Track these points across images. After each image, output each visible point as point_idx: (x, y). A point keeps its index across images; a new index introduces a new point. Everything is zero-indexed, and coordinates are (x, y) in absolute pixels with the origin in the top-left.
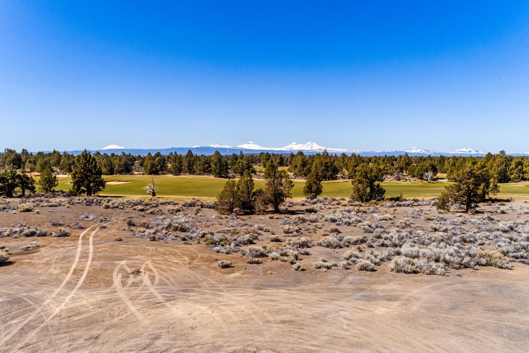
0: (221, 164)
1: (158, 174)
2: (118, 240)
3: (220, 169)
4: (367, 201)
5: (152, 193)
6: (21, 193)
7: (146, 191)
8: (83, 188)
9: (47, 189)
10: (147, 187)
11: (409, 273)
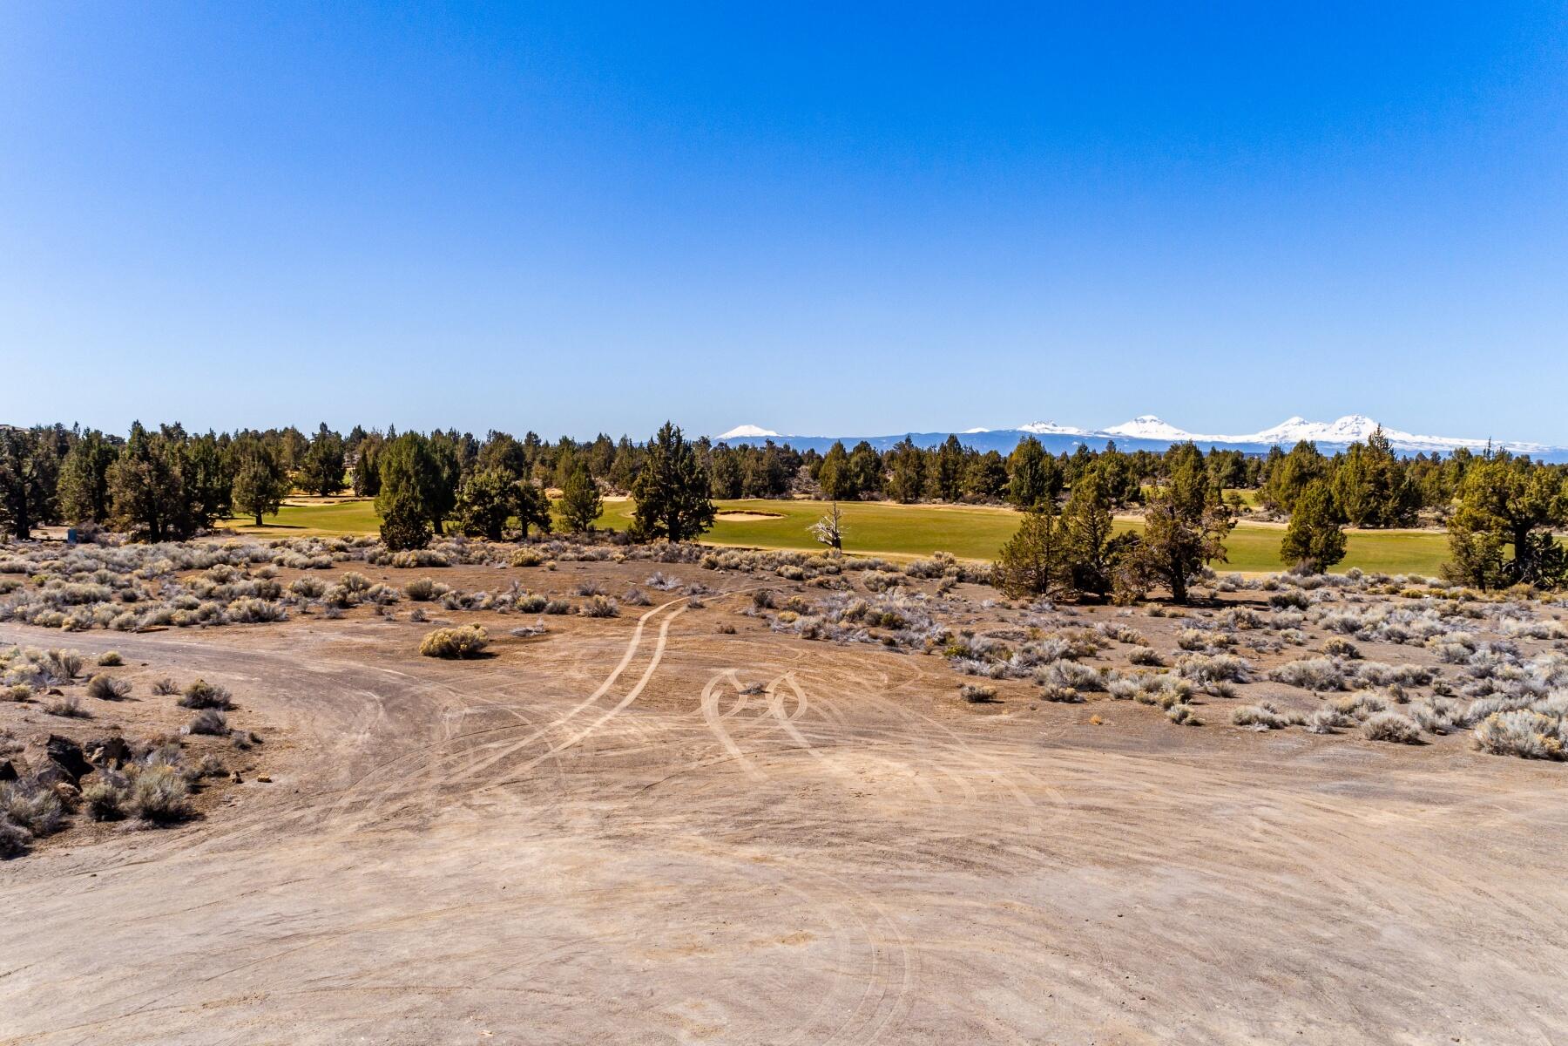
0: (1036, 471)
1: (859, 499)
2: (727, 632)
3: (1033, 487)
4: (1500, 585)
5: (833, 541)
6: (519, 532)
7: (816, 535)
8: (659, 523)
9: (576, 526)
10: (820, 526)
11: (1536, 757)
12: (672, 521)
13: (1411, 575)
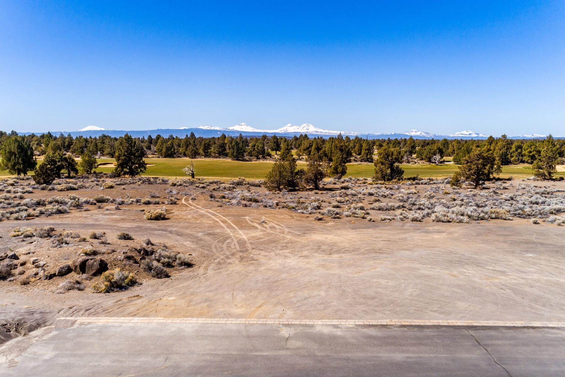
0: (238, 147)
3: (237, 152)
4: (389, 180)
5: (192, 174)
6: (67, 175)
7: (185, 172)
8: (125, 170)
9: (87, 171)
10: (186, 169)
12: (130, 168)
13: (364, 178)
